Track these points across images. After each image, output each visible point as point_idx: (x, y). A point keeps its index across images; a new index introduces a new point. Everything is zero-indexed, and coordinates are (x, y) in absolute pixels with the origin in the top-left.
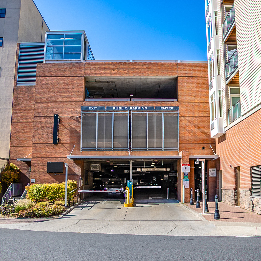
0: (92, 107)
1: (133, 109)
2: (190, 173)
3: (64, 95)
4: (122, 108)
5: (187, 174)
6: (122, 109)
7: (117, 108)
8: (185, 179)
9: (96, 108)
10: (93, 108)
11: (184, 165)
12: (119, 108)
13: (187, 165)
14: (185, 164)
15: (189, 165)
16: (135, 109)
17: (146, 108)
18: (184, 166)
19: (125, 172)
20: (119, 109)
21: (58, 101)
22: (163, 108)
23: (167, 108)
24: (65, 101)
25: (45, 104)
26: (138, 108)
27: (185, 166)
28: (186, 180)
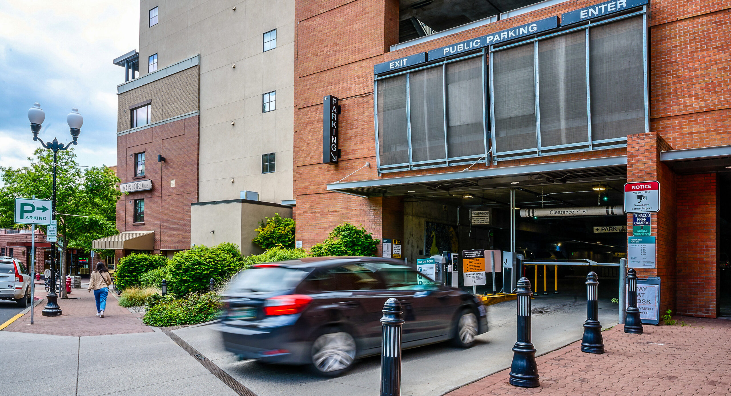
0: (396, 62)
1: (495, 39)
2: (658, 213)
3: (347, 49)
4: (465, 44)
5: (648, 219)
6: (466, 48)
7: (453, 50)
8: (637, 235)
9: (405, 60)
10: (399, 64)
11: (633, 187)
12: (458, 48)
13: (645, 187)
14: (639, 184)
15: (654, 187)
16: (500, 38)
17: (532, 29)
18: (636, 190)
19: (595, 231)
20: (458, 50)
21: (336, 65)
22: (588, 12)
23: (603, 7)
24: (349, 61)
25: (315, 78)
26: (510, 33)
27: (640, 190)
28: (640, 242)
